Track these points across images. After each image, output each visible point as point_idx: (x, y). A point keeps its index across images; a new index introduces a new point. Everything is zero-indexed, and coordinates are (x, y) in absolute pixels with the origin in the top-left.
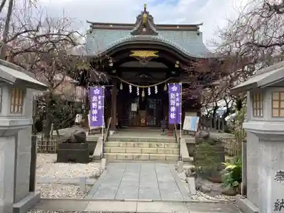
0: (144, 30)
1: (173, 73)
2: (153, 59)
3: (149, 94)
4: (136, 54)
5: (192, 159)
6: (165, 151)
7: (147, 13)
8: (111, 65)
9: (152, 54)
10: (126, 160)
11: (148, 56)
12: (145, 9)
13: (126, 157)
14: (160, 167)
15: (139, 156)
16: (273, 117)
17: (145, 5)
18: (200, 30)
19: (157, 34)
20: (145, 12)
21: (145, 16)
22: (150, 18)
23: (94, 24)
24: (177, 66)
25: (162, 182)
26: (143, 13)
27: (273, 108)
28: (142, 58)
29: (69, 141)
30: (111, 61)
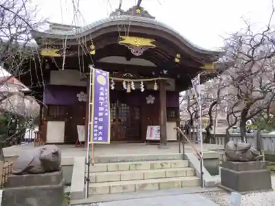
1: (165, 72)
4: (128, 40)
6: (177, 172)
8: (93, 53)
9: (147, 42)
11: (142, 44)
12: (120, 5)
13: (124, 188)
24: (177, 60)
28: (134, 47)
30: (93, 47)
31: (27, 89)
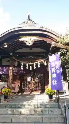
1: (50, 54)
3: (35, 68)
30: (6, 44)
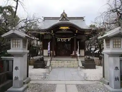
0: (64, 19)
1: (75, 35)
2: (68, 30)
4: (62, 28)
5: (83, 66)
6: (73, 64)
7: (65, 13)
9: (67, 28)
10: (59, 67)
11: (66, 28)
13: (59, 66)
14: (72, 70)
15: (63, 66)
16: (113, 48)
17: (64, 10)
18: (84, 19)
19: (69, 21)
20: (64, 13)
21: (64, 14)
22: (66, 15)
23: (45, 18)
24: (76, 32)
25: (73, 74)
26: (63, 13)
27: (113, 45)
28: (63, 29)
29: (38, 60)
30: (52, 31)
31: (38, 39)
